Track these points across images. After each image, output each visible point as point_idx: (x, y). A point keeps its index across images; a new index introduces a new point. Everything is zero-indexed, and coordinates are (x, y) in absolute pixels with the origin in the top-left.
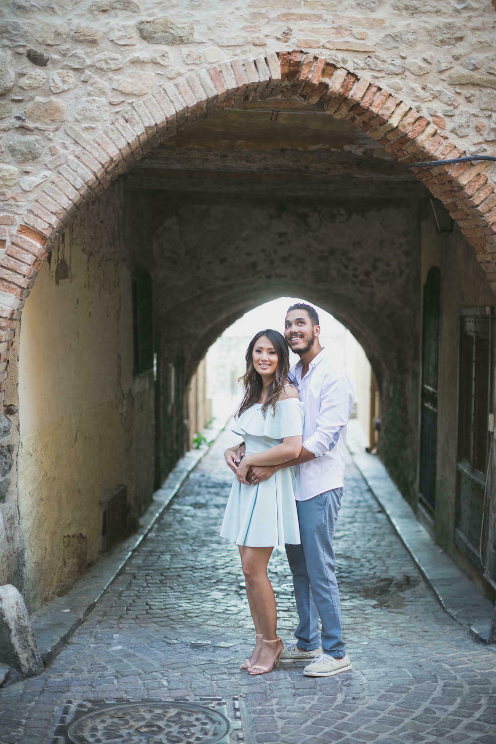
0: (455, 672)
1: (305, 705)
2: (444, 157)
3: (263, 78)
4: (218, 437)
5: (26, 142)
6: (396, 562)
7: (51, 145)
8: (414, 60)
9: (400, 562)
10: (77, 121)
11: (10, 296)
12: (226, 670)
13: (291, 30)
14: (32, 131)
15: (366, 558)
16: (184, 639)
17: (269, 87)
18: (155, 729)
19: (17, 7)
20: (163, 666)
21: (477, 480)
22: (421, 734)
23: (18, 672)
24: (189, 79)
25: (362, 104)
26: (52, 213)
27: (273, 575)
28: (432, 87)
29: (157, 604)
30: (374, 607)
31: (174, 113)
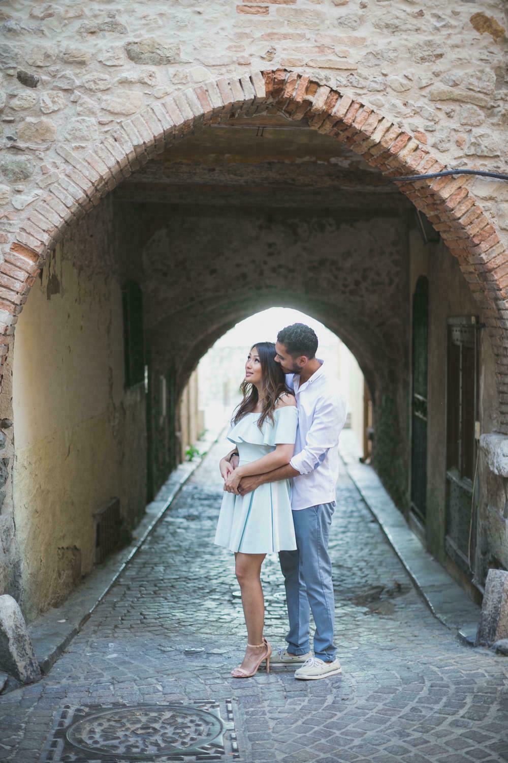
0: (442, 673)
1: (296, 707)
2: (426, 171)
3: (248, 96)
4: (211, 449)
5: (18, 162)
6: (388, 570)
7: (43, 164)
8: (396, 78)
9: (392, 571)
10: (67, 140)
11: (4, 313)
12: (219, 675)
13: (275, 49)
14: (24, 151)
15: (358, 566)
16: (178, 647)
17: (254, 105)
18: (151, 730)
19: (7, 30)
20: (158, 672)
21: (465, 487)
22: (407, 731)
23: (16, 680)
24: (176, 98)
25: (345, 121)
26: (44, 231)
27: (265, 585)
28: (413, 103)
29: (151, 613)
30: (365, 614)
31: (162, 131)
